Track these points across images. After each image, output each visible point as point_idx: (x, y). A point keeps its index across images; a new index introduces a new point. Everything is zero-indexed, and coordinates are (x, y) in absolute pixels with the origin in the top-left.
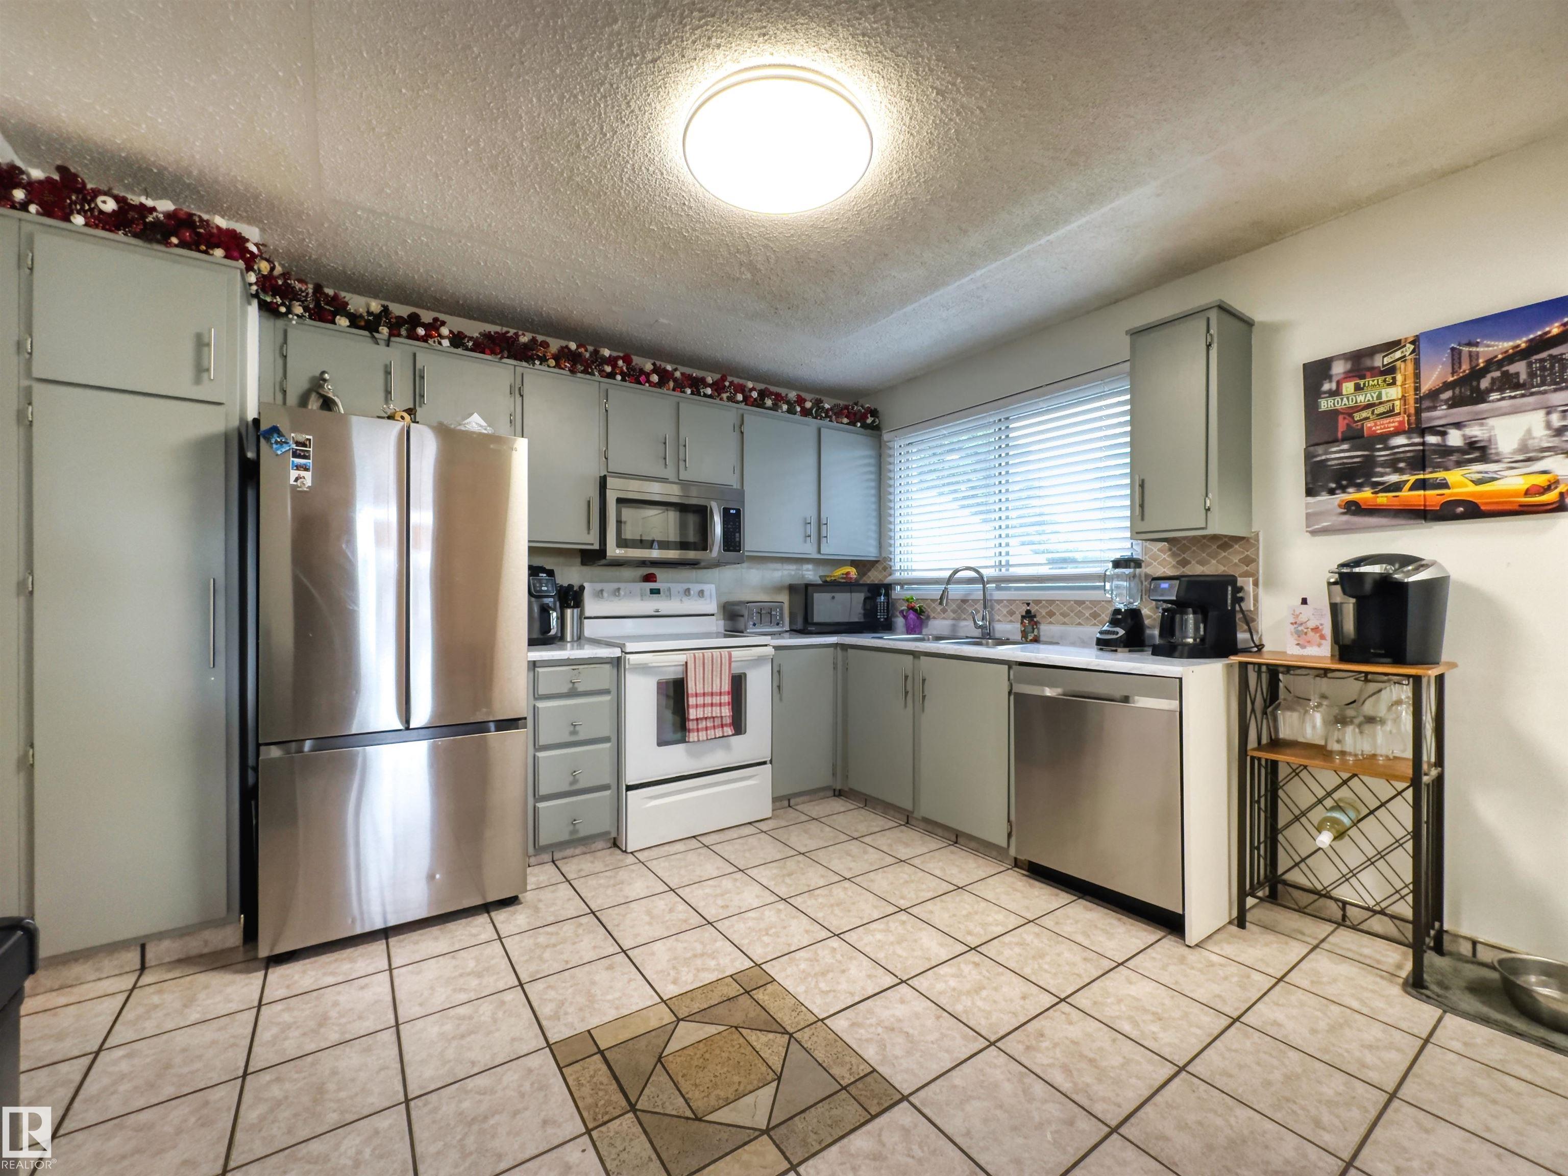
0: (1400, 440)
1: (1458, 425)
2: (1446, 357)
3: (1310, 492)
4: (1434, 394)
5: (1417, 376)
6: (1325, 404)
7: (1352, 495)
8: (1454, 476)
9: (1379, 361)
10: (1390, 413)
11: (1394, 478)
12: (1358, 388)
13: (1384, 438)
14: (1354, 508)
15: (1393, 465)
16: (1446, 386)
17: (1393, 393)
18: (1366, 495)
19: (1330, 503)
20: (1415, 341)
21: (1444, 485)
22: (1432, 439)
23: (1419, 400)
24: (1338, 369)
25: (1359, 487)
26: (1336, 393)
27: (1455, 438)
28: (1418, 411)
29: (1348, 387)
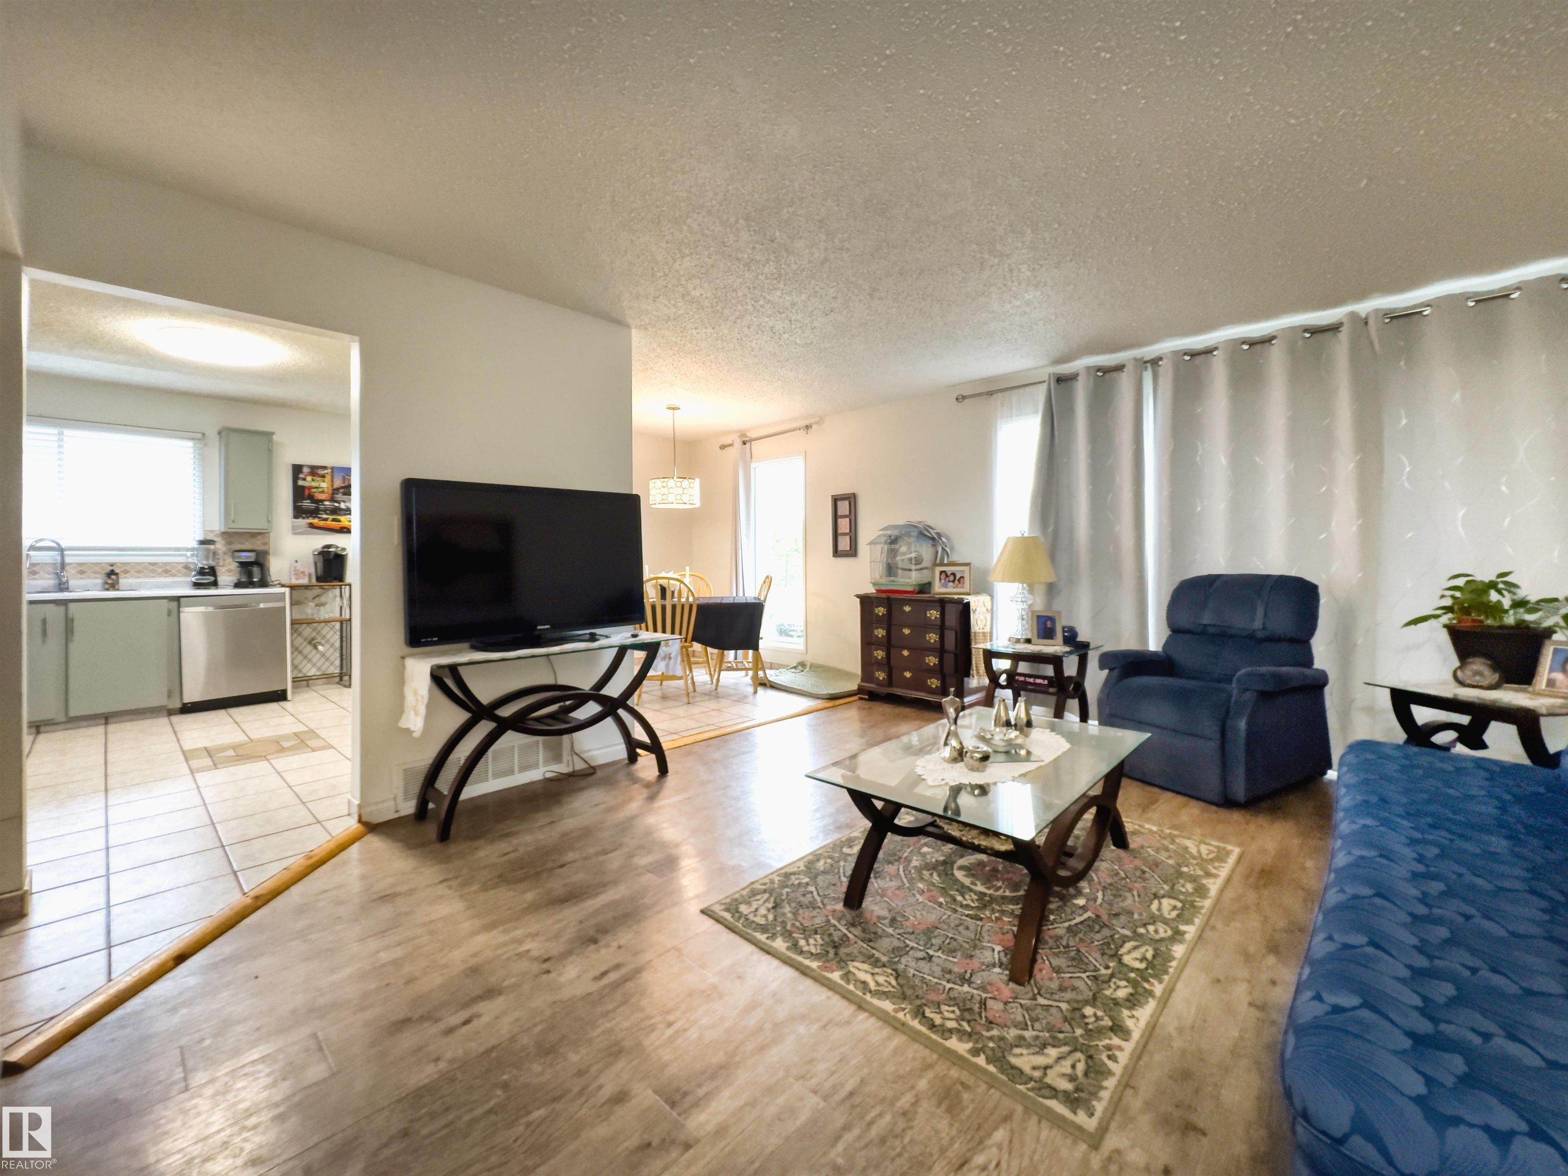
0: (327, 503)
1: (344, 502)
2: (341, 478)
3: (296, 517)
4: (338, 489)
5: (332, 481)
6: (300, 483)
7: (311, 520)
8: (342, 518)
9: (321, 472)
10: (323, 492)
11: (325, 516)
12: (313, 480)
13: (322, 501)
14: (312, 526)
15: (325, 511)
16: (342, 488)
17: (324, 485)
18: (315, 521)
19: (303, 522)
20: (332, 468)
21: (340, 521)
22: (336, 504)
23: (334, 490)
24: (306, 470)
25: (314, 518)
26: (304, 479)
27: (343, 506)
28: (333, 494)
29: (309, 478)
